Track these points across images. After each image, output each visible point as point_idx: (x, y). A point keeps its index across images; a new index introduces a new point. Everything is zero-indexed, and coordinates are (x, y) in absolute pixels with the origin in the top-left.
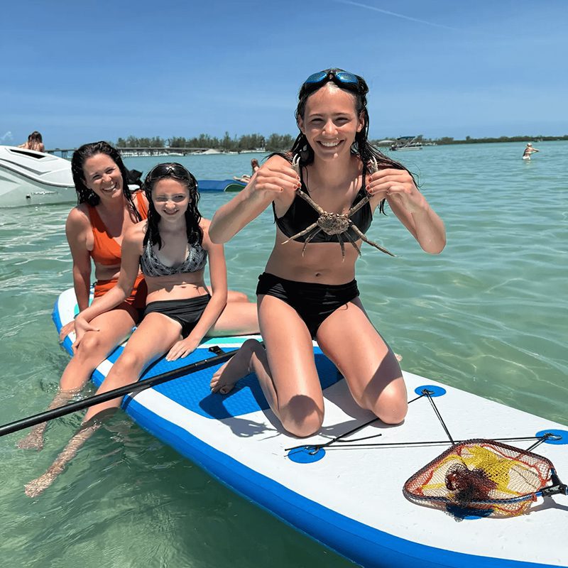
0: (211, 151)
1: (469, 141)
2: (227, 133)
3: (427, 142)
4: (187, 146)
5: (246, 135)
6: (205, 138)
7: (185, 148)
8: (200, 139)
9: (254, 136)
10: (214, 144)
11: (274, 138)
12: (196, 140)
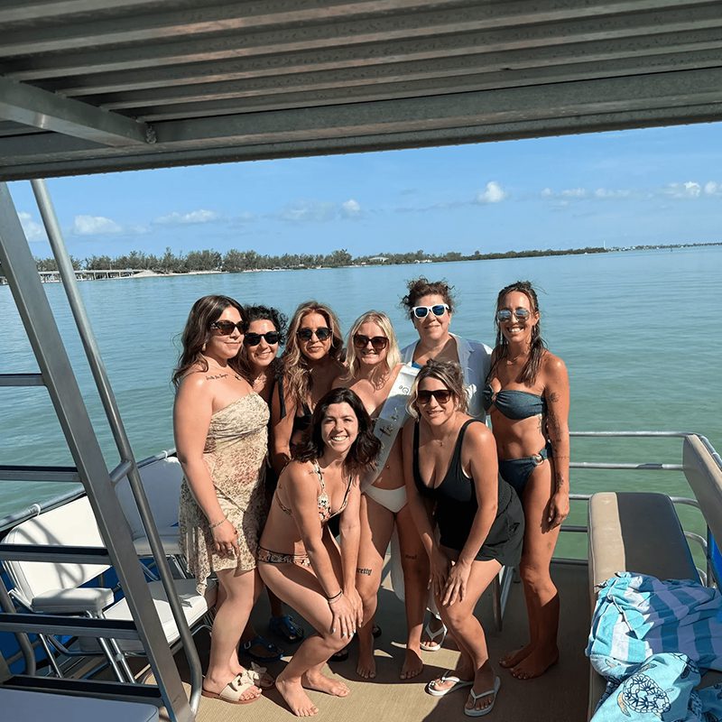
0: (148, 273)
1: (478, 257)
2: (167, 249)
3: (426, 259)
4: (114, 268)
5: (195, 251)
6: (137, 256)
7: (111, 271)
8: (131, 258)
9: (206, 252)
10: (150, 264)
11: (233, 255)
12: (125, 258)
